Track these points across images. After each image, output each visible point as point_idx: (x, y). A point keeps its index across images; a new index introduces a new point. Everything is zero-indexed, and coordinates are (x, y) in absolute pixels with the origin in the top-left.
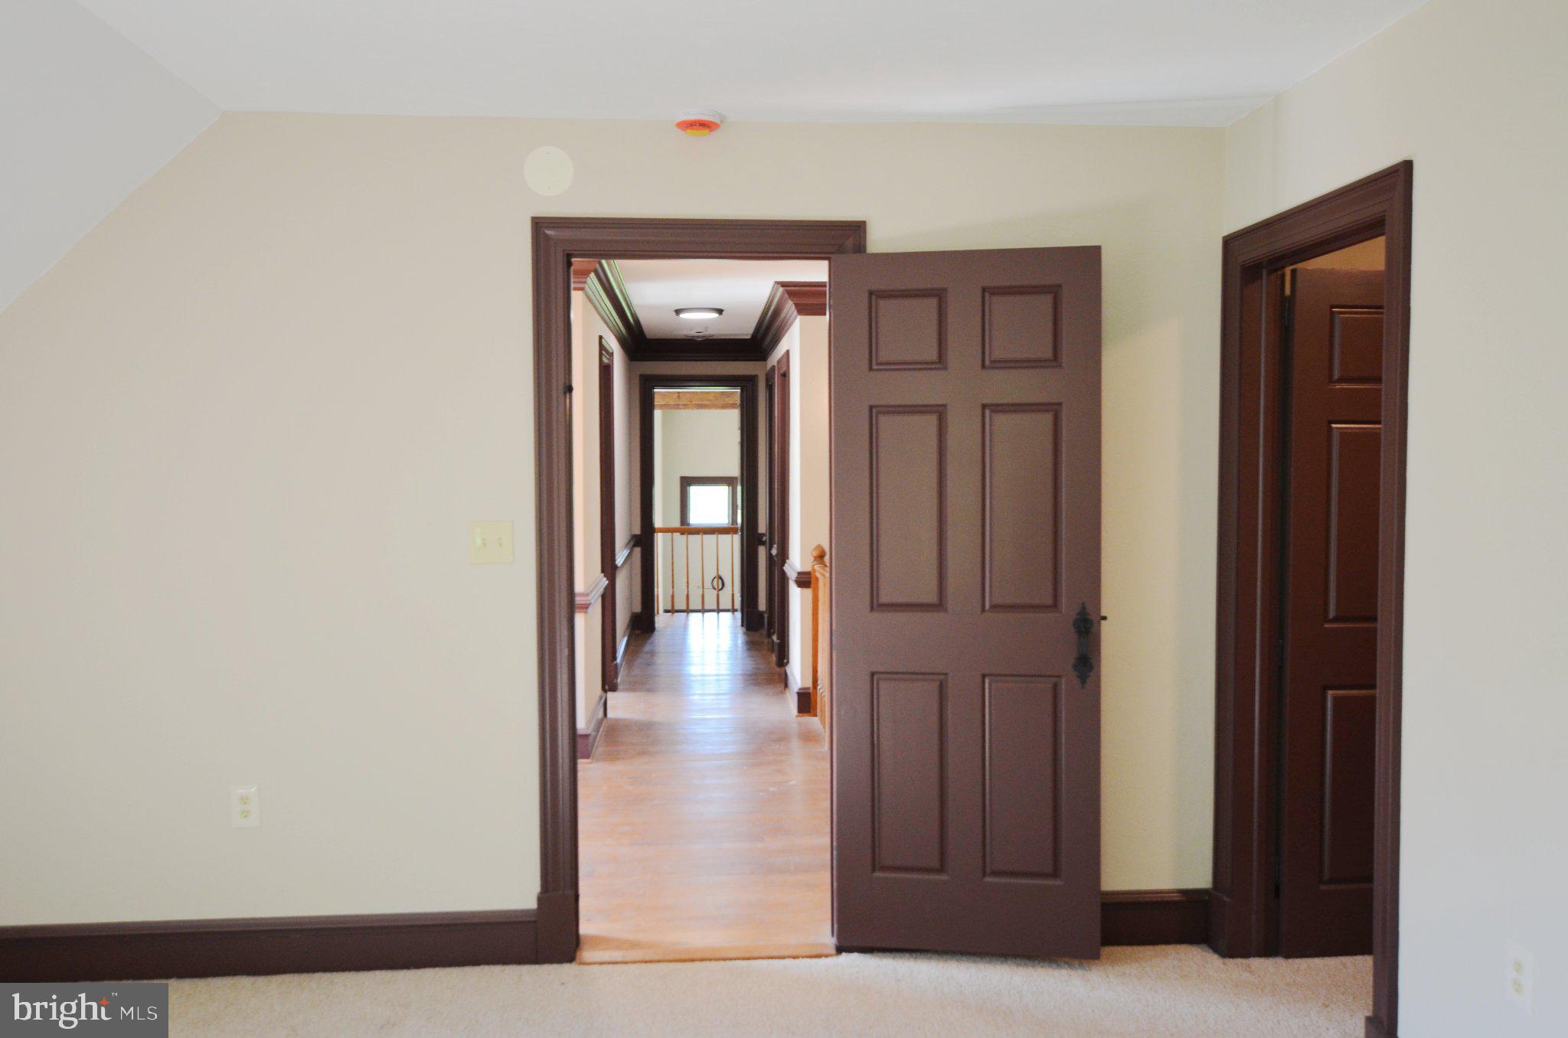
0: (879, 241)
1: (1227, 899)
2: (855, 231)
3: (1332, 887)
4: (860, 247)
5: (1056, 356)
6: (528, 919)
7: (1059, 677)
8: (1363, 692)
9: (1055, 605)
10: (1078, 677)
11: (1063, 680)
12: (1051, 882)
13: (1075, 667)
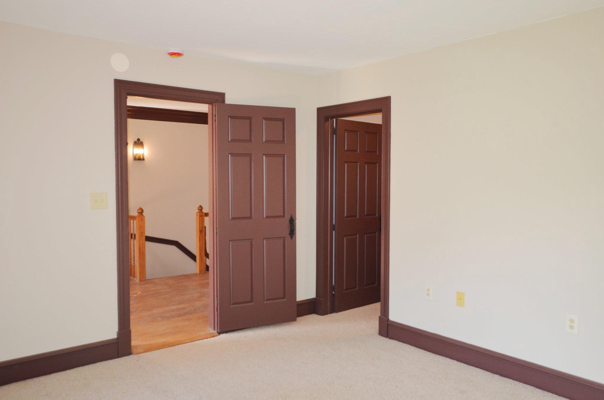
0: (228, 100)
1: (322, 299)
2: (222, 96)
3: (347, 291)
4: (223, 101)
5: (283, 140)
6: (114, 342)
7: (285, 237)
8: (353, 237)
9: (284, 216)
10: (290, 237)
11: (286, 238)
12: (282, 300)
13: (290, 234)
